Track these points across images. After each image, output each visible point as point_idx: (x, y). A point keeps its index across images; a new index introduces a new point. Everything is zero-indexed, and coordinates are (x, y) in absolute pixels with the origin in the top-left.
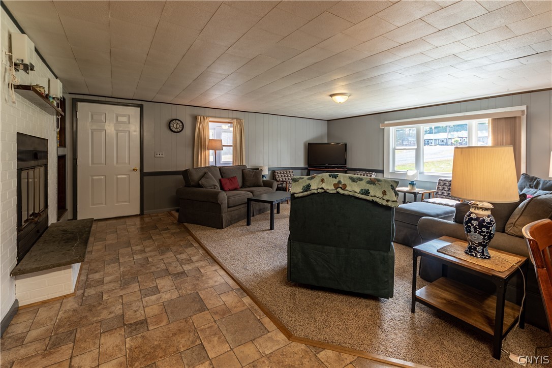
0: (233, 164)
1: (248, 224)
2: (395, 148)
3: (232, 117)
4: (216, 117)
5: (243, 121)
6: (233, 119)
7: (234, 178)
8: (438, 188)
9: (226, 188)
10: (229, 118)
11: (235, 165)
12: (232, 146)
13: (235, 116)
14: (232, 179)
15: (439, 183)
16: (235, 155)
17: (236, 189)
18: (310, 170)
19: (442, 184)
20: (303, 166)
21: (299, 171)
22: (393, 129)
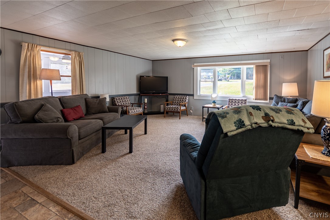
0: (72, 93)
1: (104, 151)
2: (200, 80)
3: (69, 48)
4: (49, 47)
5: (82, 54)
6: (71, 50)
7: (78, 107)
8: (229, 104)
9: (70, 118)
10: (65, 49)
11: (74, 95)
12: (70, 76)
13: (73, 49)
14: (76, 109)
15: (229, 101)
16: (74, 85)
17: (80, 118)
18: (141, 96)
19: (231, 101)
20: (136, 93)
21: (133, 97)
22: (199, 68)
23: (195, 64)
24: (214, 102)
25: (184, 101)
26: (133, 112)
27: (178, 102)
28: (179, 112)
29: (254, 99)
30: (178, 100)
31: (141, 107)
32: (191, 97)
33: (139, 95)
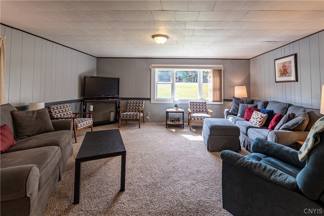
2: (157, 83)
15: (190, 104)
18: (86, 102)
19: (192, 105)
20: (77, 98)
21: (73, 104)
22: (157, 70)
23: (152, 65)
24: (176, 106)
25: (141, 106)
26: (82, 125)
27: (133, 108)
28: (139, 120)
29: (212, 101)
30: (133, 105)
31: (90, 118)
32: (148, 101)
33: (81, 101)
